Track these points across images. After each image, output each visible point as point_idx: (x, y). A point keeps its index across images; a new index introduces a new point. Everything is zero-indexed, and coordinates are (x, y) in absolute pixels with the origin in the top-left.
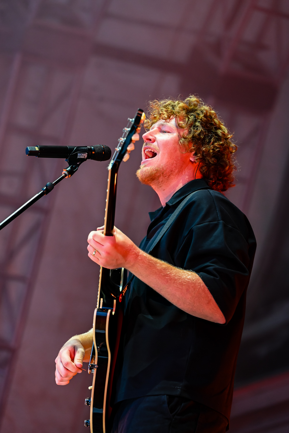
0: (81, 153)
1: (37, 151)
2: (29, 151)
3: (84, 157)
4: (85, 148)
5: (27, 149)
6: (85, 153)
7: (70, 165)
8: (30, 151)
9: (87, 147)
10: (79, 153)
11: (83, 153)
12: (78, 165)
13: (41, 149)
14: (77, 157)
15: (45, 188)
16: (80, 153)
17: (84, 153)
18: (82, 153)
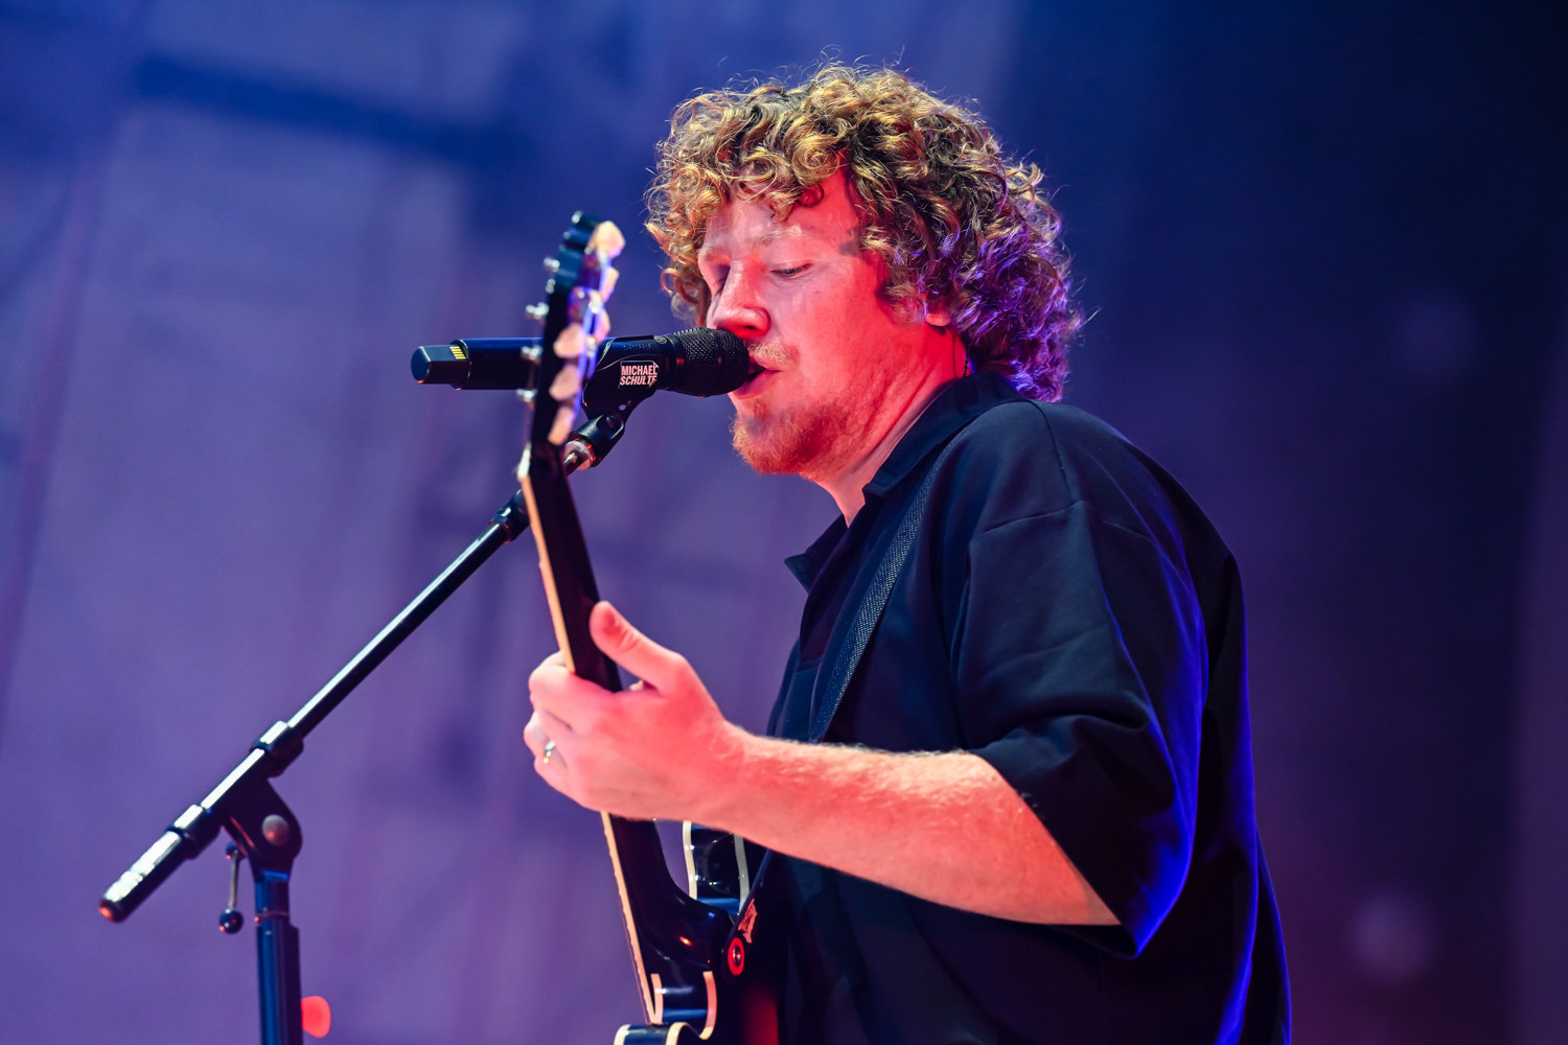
0: (632, 364)
1: (460, 361)
2: (429, 363)
3: (646, 381)
4: (649, 343)
5: (418, 354)
6: (648, 364)
7: (591, 418)
8: (432, 362)
9: (652, 337)
10: (625, 364)
11: (640, 364)
12: (625, 415)
13: (474, 351)
14: (619, 380)
15: (508, 511)
16: (629, 364)
17: (643, 364)
18: (636, 364)
